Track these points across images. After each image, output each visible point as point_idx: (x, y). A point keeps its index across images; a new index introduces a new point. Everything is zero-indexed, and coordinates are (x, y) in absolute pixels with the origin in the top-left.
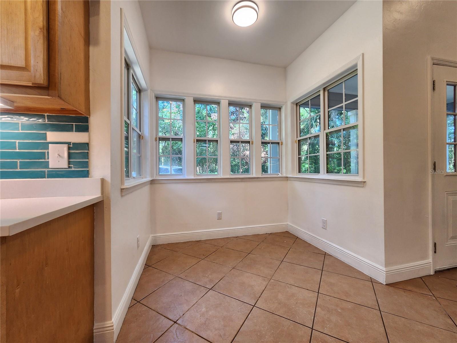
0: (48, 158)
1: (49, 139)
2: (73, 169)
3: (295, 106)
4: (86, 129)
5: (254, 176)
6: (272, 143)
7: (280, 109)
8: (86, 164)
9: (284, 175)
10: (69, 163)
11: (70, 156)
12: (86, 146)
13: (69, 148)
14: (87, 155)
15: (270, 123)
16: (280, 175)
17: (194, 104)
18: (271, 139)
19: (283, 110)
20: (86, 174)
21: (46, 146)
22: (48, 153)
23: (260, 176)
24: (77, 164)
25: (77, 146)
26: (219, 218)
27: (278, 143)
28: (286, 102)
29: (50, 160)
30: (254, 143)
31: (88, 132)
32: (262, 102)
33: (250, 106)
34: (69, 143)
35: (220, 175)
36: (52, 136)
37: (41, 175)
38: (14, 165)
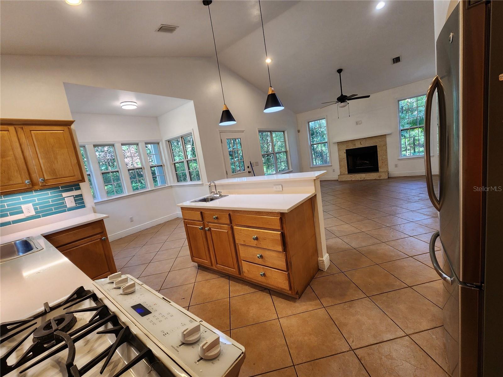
0: (66, 204)
1: (64, 196)
2: (78, 206)
3: (168, 142)
4: (79, 189)
5: (150, 189)
6: (157, 166)
7: (158, 143)
8: (83, 203)
9: (170, 185)
10: (76, 203)
11: (75, 201)
12: (81, 195)
13: (74, 198)
14: (82, 199)
15: (154, 154)
16: (167, 186)
17: (94, 148)
18: (156, 164)
19: (160, 144)
20: (84, 207)
21: (64, 199)
22: (65, 201)
23: (154, 189)
24: (79, 203)
25: (77, 196)
26: (132, 221)
27: (162, 166)
28: (162, 140)
29: (67, 204)
30: (145, 168)
31: (81, 189)
32: (146, 141)
33: (137, 144)
34: (73, 196)
35: (126, 193)
36: (65, 195)
37: (65, 211)
38: (52, 210)
